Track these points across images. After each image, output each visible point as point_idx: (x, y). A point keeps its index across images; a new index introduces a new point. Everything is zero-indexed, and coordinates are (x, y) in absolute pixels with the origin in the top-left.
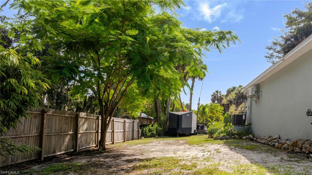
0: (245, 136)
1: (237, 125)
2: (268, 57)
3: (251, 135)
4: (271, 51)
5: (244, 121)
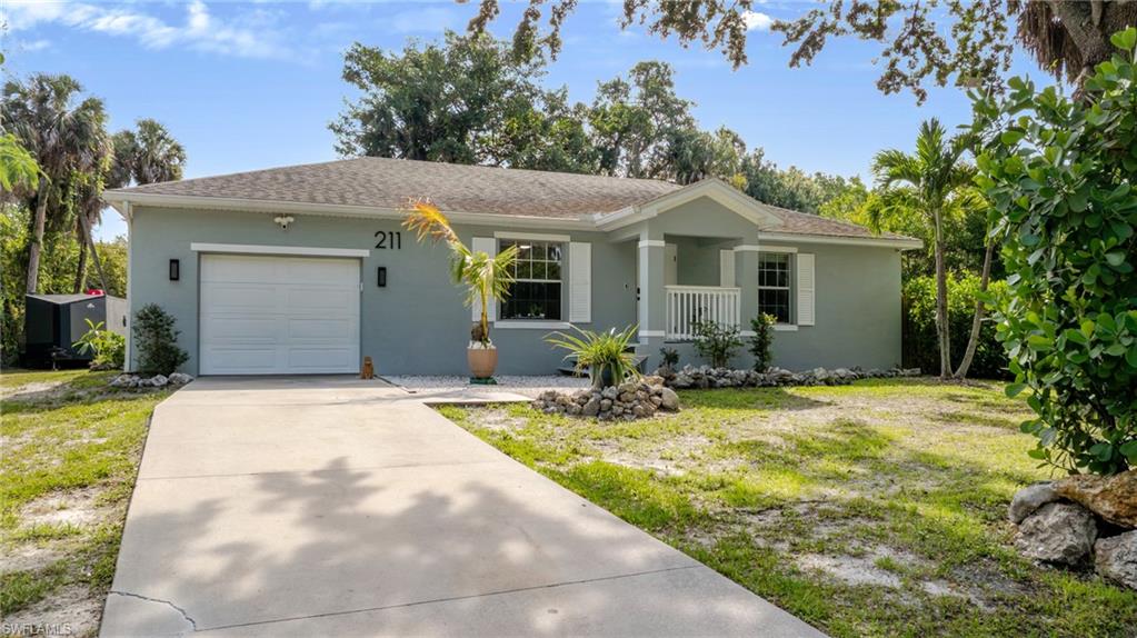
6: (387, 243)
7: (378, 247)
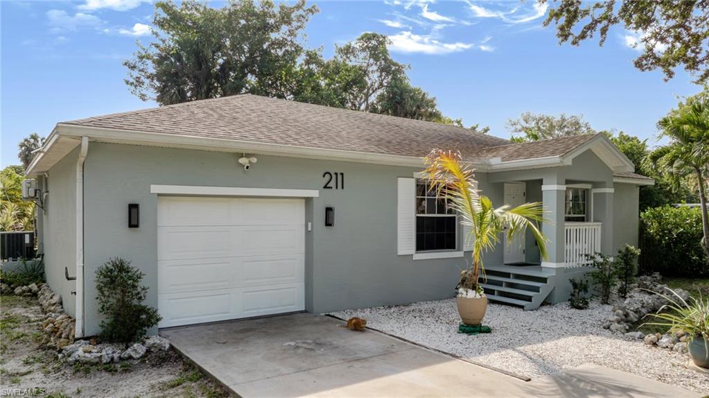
0: (19, 287)
1: (11, 259)
2: (132, 84)
3: (34, 284)
4: (136, 73)
5: (27, 248)
6: (332, 184)
7: (325, 187)
